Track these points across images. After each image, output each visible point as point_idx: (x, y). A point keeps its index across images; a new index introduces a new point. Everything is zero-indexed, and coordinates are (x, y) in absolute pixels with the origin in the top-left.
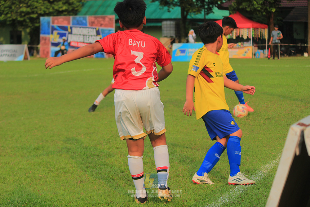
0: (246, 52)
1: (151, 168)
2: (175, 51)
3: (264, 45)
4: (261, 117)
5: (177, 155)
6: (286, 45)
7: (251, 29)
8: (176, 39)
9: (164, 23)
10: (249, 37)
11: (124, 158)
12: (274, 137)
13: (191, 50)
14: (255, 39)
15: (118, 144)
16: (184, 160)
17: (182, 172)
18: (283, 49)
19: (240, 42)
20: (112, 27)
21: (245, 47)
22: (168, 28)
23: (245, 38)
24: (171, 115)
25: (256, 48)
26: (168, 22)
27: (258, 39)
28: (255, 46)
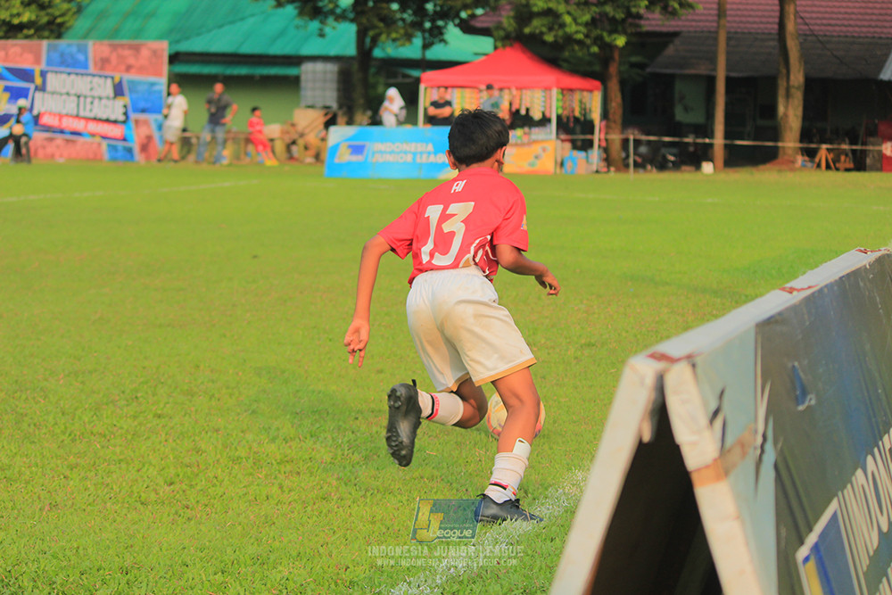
0: (537, 157)
1: (251, 474)
2: (336, 147)
3: (588, 137)
4: (568, 341)
5: (325, 438)
6: (652, 138)
7: (555, 92)
8: (340, 113)
9: (308, 67)
10: (547, 114)
11: (177, 444)
12: (602, 397)
13: (380, 146)
14: (565, 120)
15: (162, 406)
16: (346, 454)
17: (338, 489)
18: (643, 149)
19: (522, 126)
20: (160, 75)
21: (535, 142)
22: (319, 83)
23: (537, 116)
24: (315, 327)
25: (568, 145)
26: (319, 66)
27: (572, 120)
28: (563, 141)
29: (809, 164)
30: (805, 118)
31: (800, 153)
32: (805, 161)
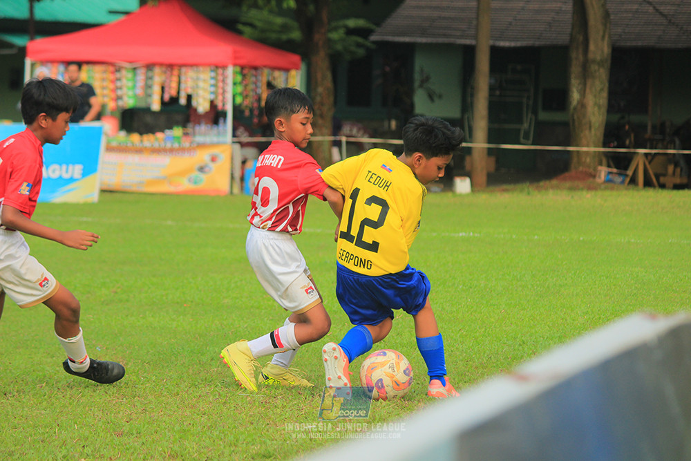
0: (201, 169)
7: (230, 71)
10: (219, 105)
14: (246, 112)
19: (181, 124)
21: (202, 146)
23: (202, 106)
28: (243, 145)
29: (618, 179)
30: (611, 108)
31: (604, 161)
32: (610, 173)
